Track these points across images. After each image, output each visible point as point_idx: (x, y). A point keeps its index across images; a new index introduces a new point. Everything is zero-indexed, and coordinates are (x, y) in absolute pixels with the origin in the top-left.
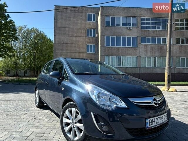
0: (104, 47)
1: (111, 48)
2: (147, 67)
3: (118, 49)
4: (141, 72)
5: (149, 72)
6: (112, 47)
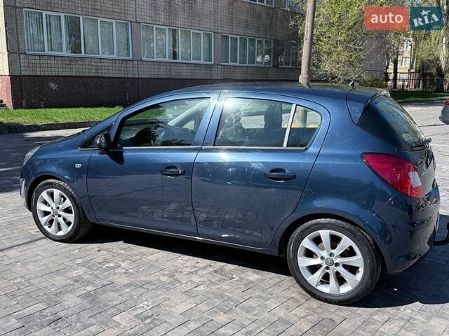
2: (156, 59)
4: (142, 76)
5: (162, 77)
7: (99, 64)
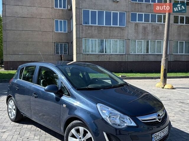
0: (80, 25)
1: (90, 28)
2: (137, 53)
3: (100, 28)
4: (130, 61)
5: (139, 61)
6: (91, 26)
7: (110, 57)
